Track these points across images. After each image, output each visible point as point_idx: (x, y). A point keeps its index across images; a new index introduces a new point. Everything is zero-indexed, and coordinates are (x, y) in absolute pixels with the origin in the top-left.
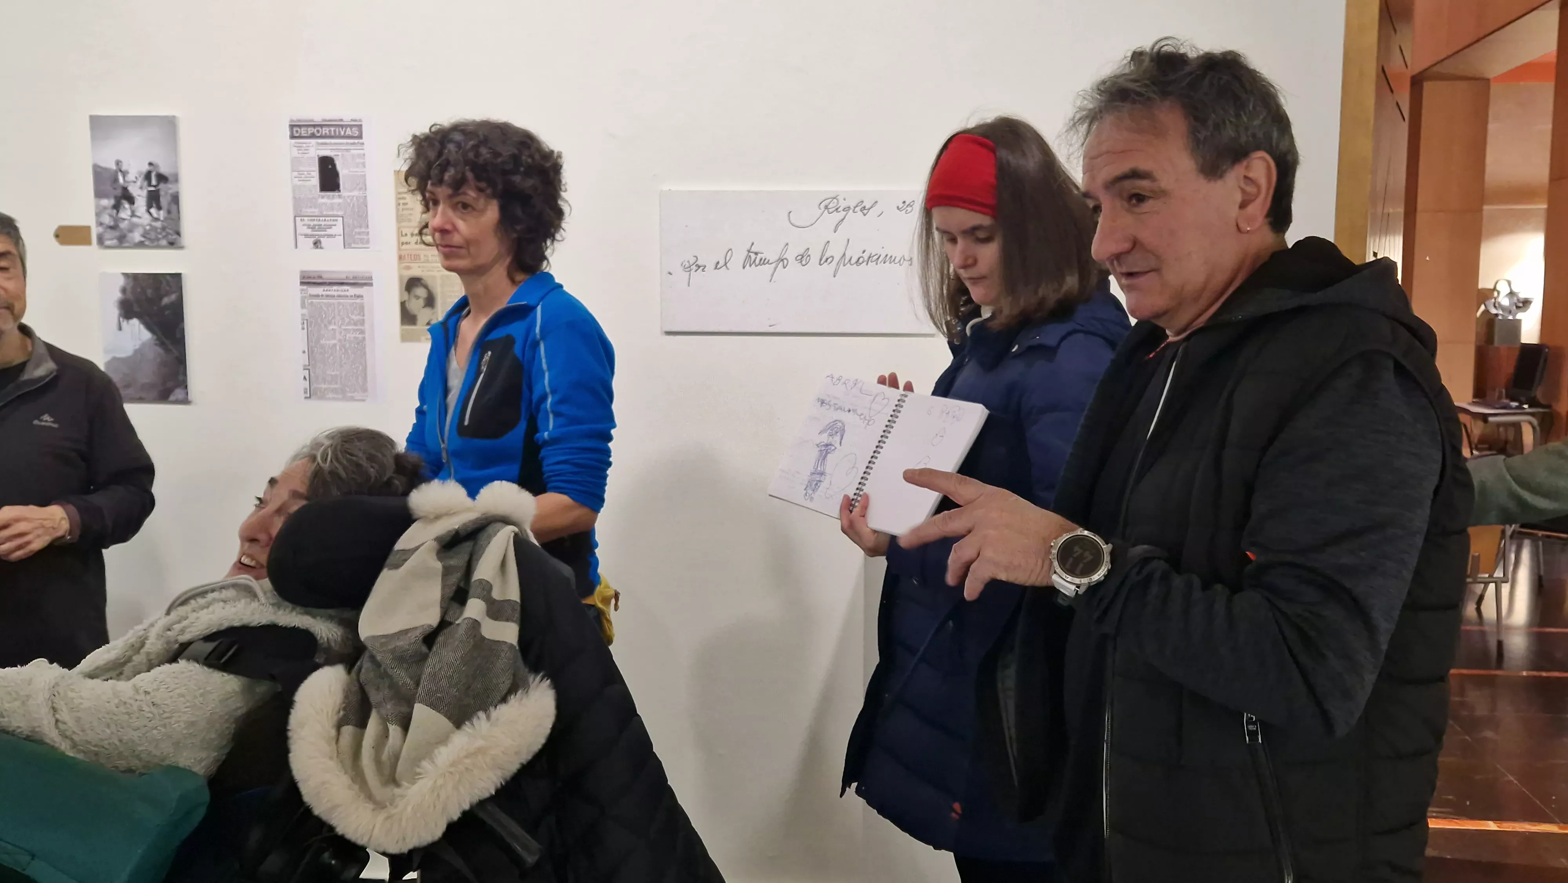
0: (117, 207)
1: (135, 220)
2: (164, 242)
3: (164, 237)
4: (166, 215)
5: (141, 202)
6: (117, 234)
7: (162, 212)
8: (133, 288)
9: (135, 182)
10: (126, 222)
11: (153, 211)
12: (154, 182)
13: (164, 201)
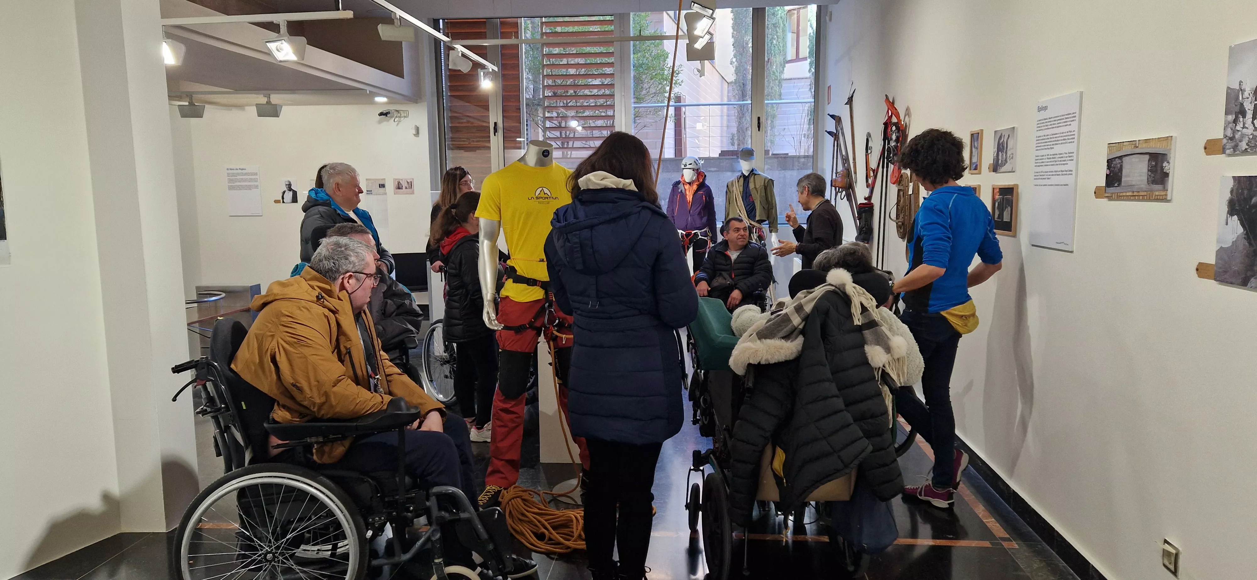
0: (1235, 121)
1: (1245, 130)
6: (1233, 144)
9: (1248, 98)
10: (1240, 133)
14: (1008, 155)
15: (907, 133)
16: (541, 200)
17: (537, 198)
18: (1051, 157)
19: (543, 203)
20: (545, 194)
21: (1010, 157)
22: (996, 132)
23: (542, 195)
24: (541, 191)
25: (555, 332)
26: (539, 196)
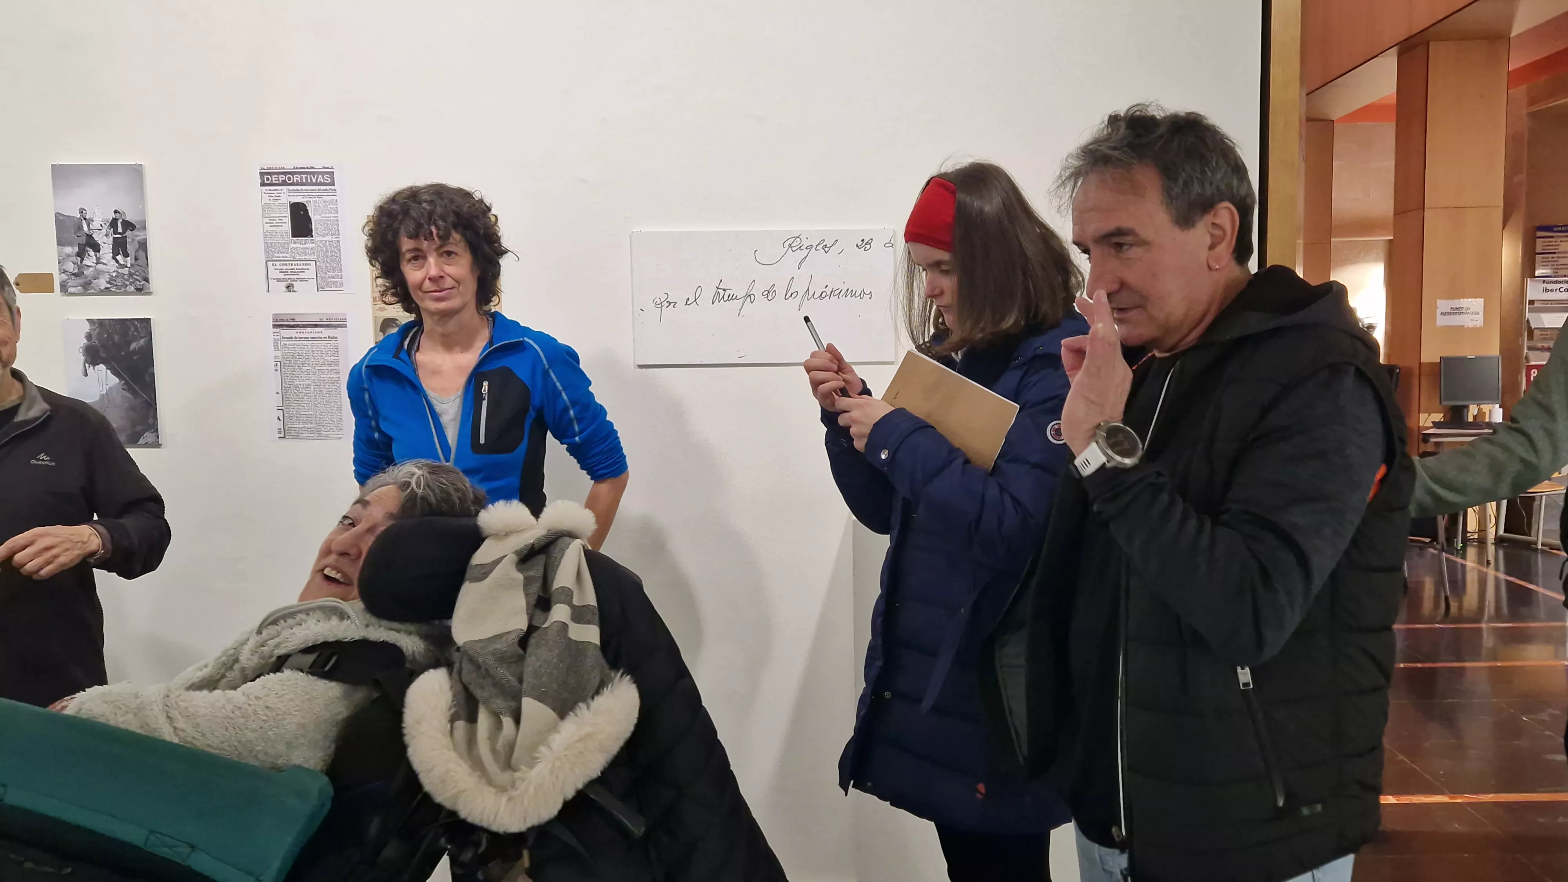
0: (81, 254)
1: (99, 266)
2: (132, 289)
3: (131, 284)
4: (133, 261)
5: (106, 250)
6: (82, 281)
7: (129, 259)
8: (99, 334)
9: (100, 230)
11: (119, 258)
12: (120, 230)
13: (131, 249)
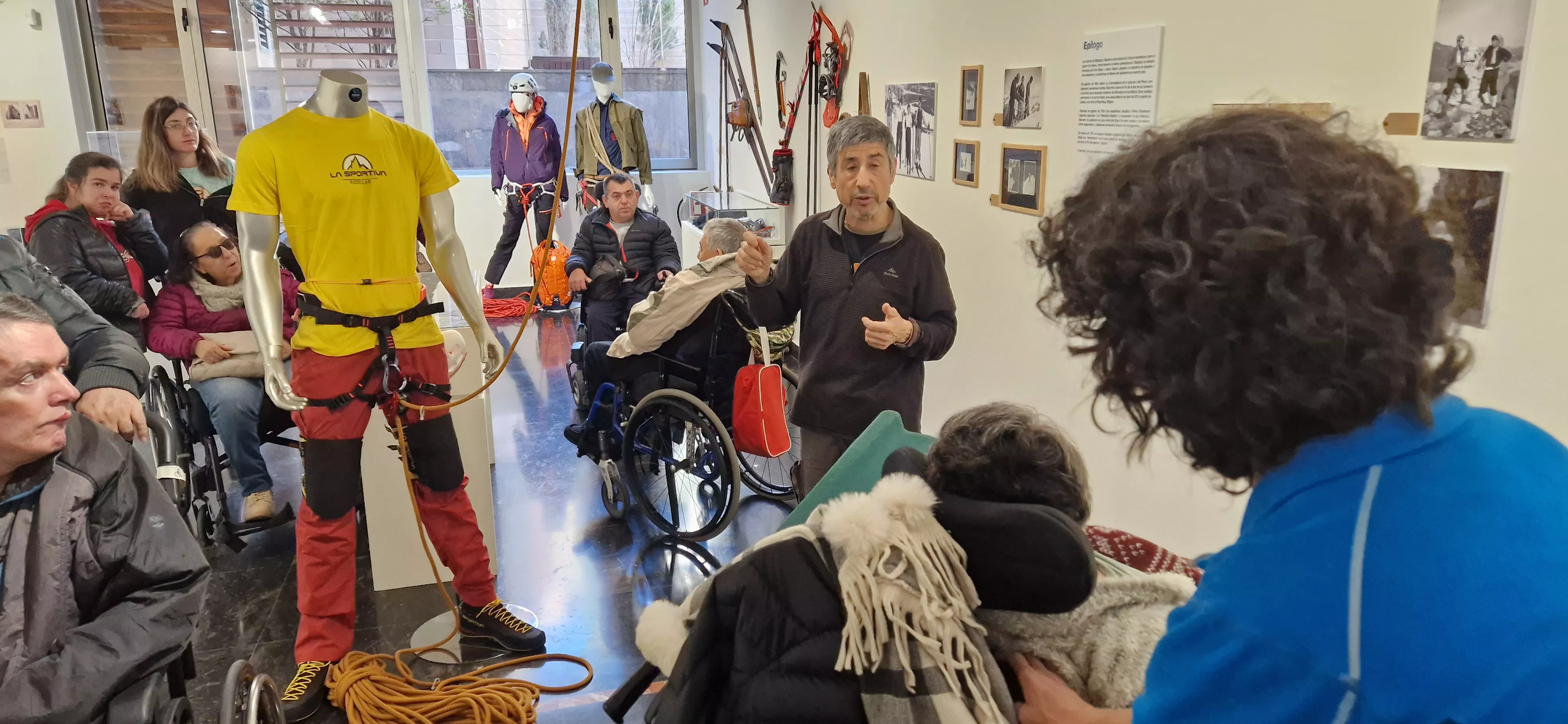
0: (1448, 92)
1: (1464, 107)
2: (1490, 134)
3: (1492, 128)
4: (1500, 100)
5: (1474, 85)
6: (1442, 123)
7: (1495, 97)
8: (1447, 187)
9: (1472, 61)
10: (1455, 110)
11: (1486, 96)
12: (1493, 61)
13: (1500, 85)
14: (1030, 105)
15: (847, 59)
16: (355, 177)
17: (347, 174)
18: (1110, 114)
19: (357, 182)
20: (360, 166)
21: (1033, 107)
22: (1007, 71)
23: (356, 168)
24: (352, 162)
25: (404, 403)
26: (350, 170)
